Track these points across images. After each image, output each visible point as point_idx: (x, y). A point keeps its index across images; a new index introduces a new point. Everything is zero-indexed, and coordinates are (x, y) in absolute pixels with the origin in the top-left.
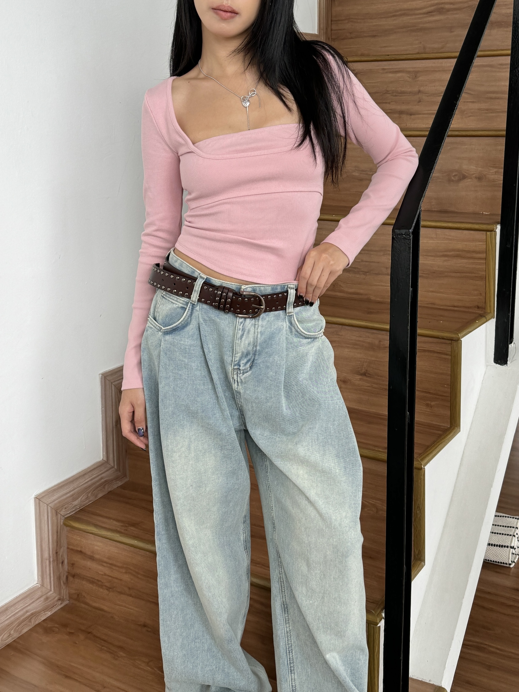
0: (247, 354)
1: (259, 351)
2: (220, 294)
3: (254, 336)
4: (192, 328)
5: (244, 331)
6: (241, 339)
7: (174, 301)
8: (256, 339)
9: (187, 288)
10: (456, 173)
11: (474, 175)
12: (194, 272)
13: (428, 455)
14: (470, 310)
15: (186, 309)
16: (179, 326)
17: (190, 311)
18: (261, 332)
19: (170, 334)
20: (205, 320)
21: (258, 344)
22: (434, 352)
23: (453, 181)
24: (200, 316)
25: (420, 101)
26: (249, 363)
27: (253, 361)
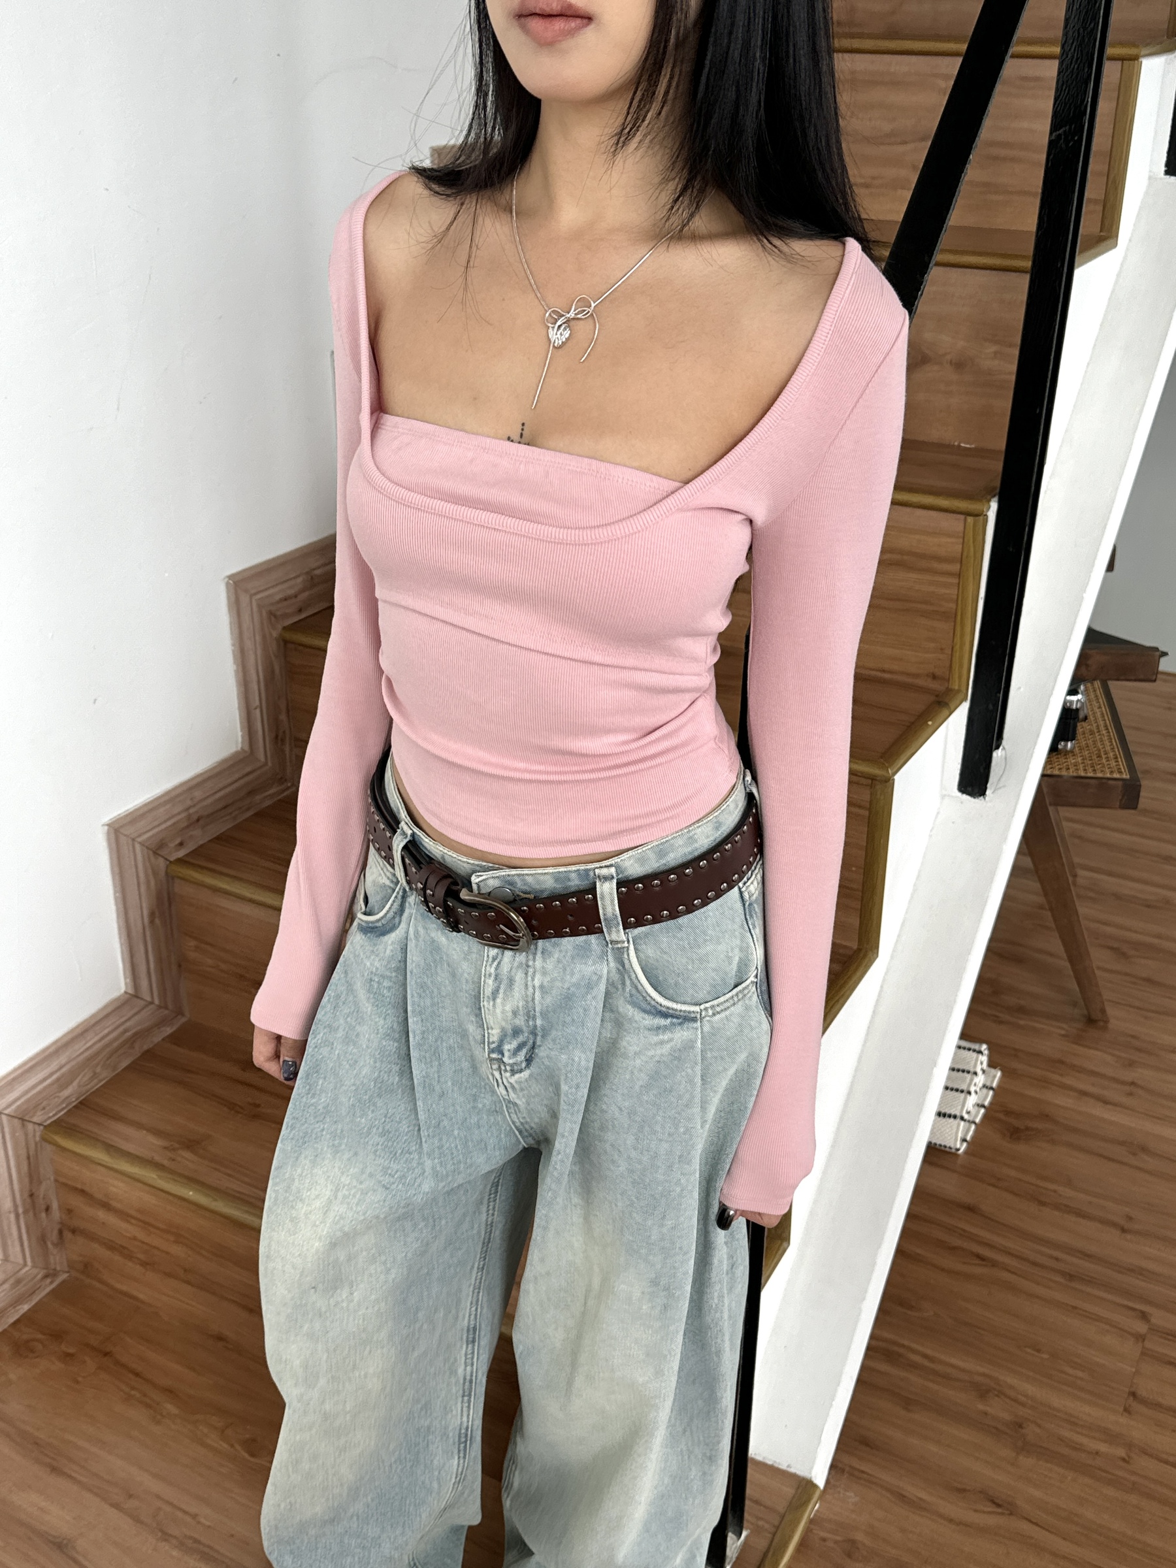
0: (516, 1032)
1: (544, 1028)
3: (526, 996)
5: (500, 983)
6: (495, 999)
12: (399, 808)
17: (398, 902)
18: (542, 987)
20: (417, 934)
21: (538, 1013)
24: (412, 919)
26: (524, 1050)
27: (533, 1047)
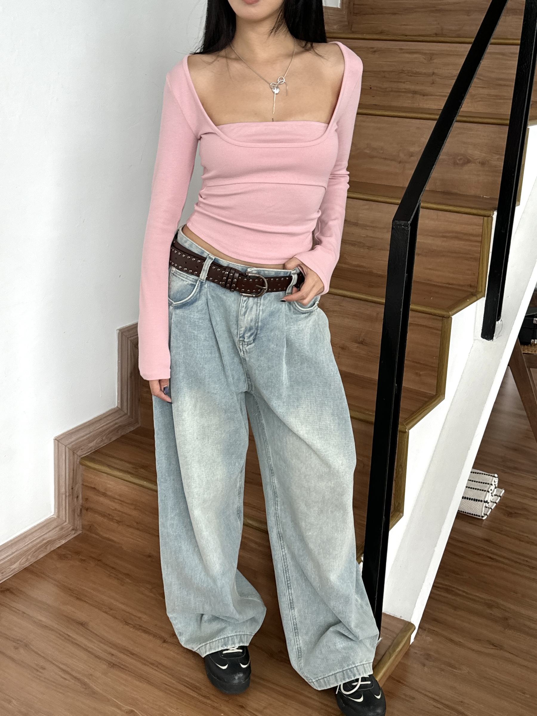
0: (250, 329)
1: (261, 327)
2: (227, 274)
3: (256, 313)
4: (200, 303)
5: (247, 309)
6: (244, 315)
7: (184, 279)
8: (257, 316)
9: (197, 267)
10: (461, 157)
11: (478, 160)
12: (203, 252)
13: (413, 420)
14: (463, 288)
15: (195, 285)
16: (188, 301)
17: (199, 288)
19: (180, 308)
20: (212, 296)
21: (260, 320)
22: (426, 327)
23: (457, 164)
24: (208, 292)
25: (433, 83)
26: (253, 336)
27: (256, 335)
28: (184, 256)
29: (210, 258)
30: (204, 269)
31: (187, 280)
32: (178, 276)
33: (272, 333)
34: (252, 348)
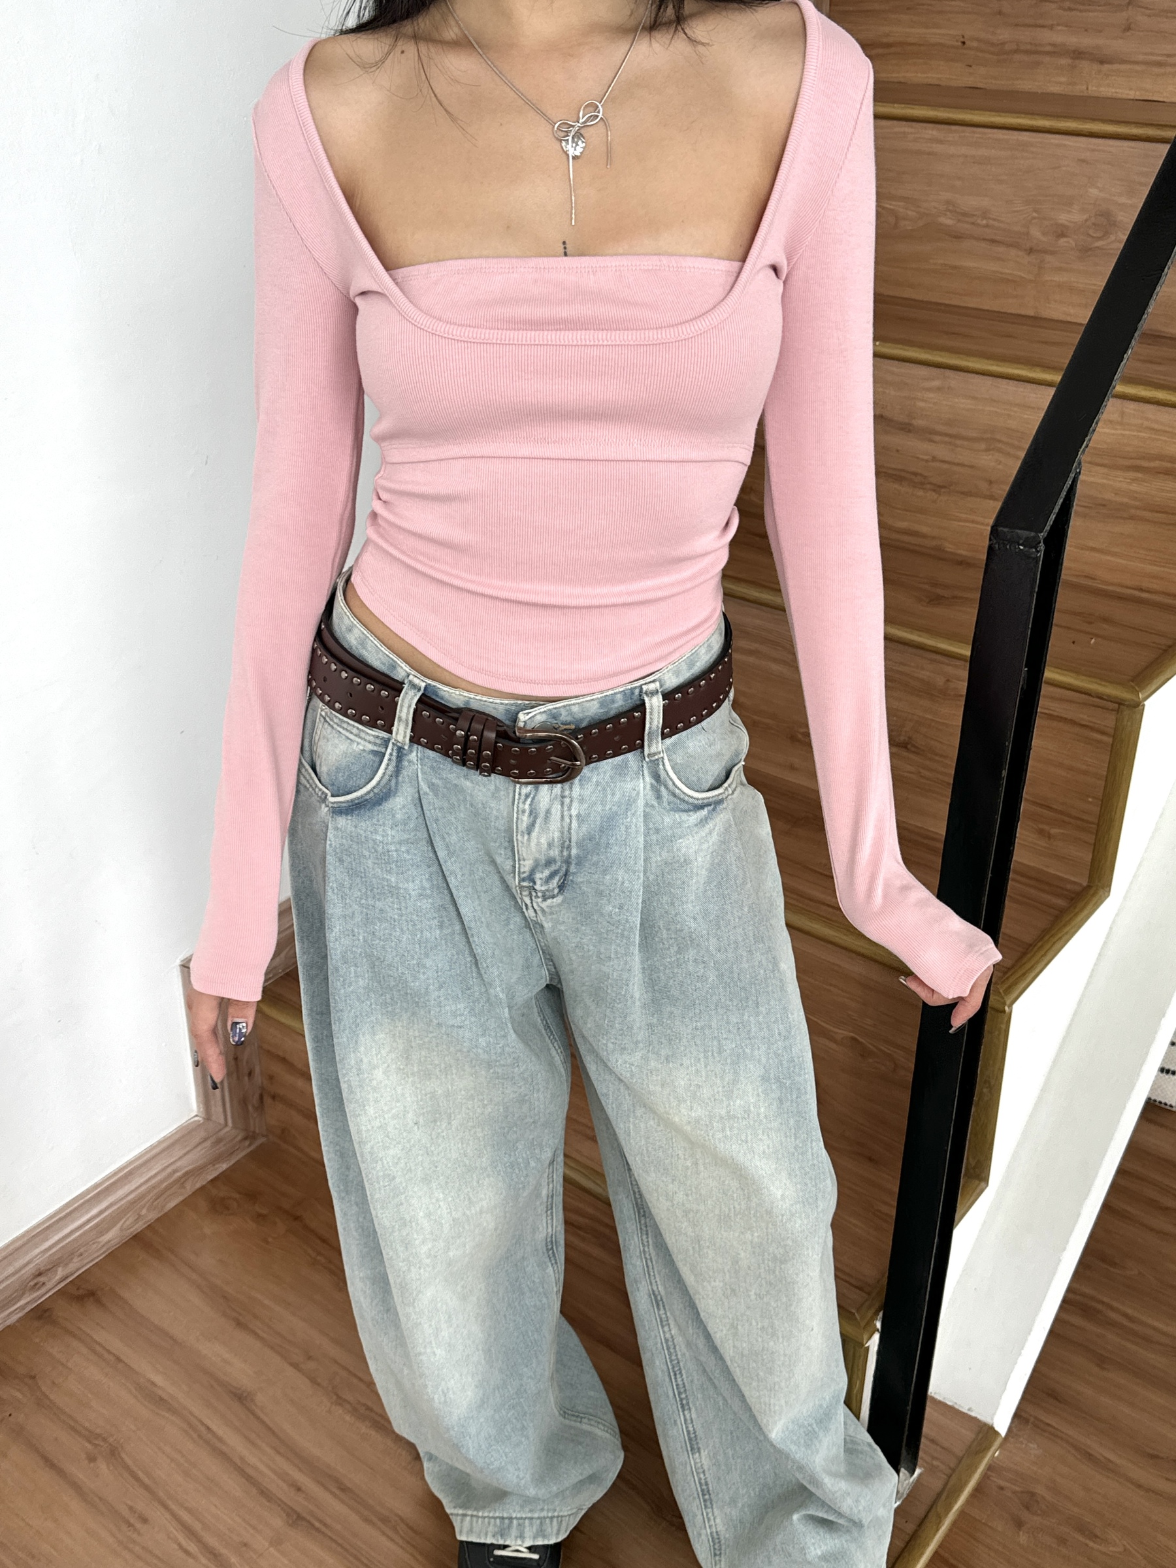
0: (549, 862)
1: (578, 857)
2: (462, 737)
3: (562, 826)
4: (400, 803)
5: (536, 818)
6: (529, 834)
7: (351, 736)
8: (566, 834)
9: (382, 708)
12: (394, 666)
15: (384, 754)
16: (368, 797)
17: (394, 764)
18: (578, 816)
19: (347, 814)
20: (432, 786)
21: (573, 844)
24: (420, 774)
26: (557, 878)
27: (566, 875)
28: (344, 675)
29: (414, 686)
30: (400, 718)
31: (359, 740)
32: (335, 726)
33: (608, 877)
34: (559, 905)
